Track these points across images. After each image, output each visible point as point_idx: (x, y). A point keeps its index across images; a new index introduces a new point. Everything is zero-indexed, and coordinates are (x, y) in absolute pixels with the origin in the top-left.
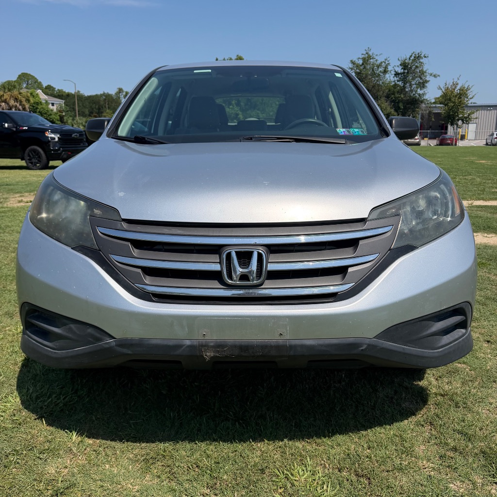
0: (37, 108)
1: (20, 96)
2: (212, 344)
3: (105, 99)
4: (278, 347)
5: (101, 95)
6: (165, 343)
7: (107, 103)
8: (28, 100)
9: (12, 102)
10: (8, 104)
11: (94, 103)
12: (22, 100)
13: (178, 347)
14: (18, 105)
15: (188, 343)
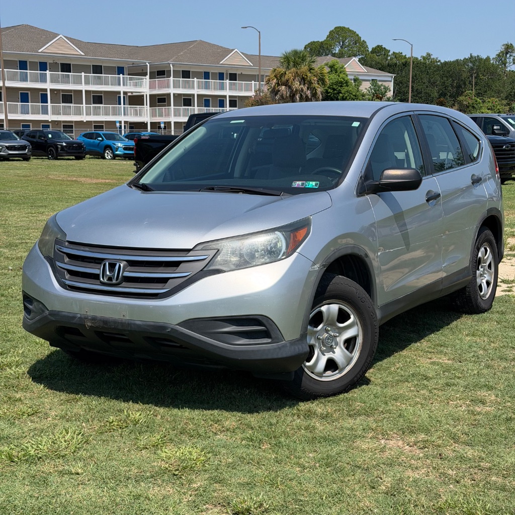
0: (340, 92)
1: (309, 75)
2: (90, 318)
3: (472, 69)
4: (122, 324)
5: (466, 61)
6: (69, 315)
7: (474, 76)
8: (322, 80)
9: (296, 85)
10: (290, 87)
11: (451, 76)
12: (313, 82)
13: (74, 317)
14: (305, 89)
15: (79, 316)
